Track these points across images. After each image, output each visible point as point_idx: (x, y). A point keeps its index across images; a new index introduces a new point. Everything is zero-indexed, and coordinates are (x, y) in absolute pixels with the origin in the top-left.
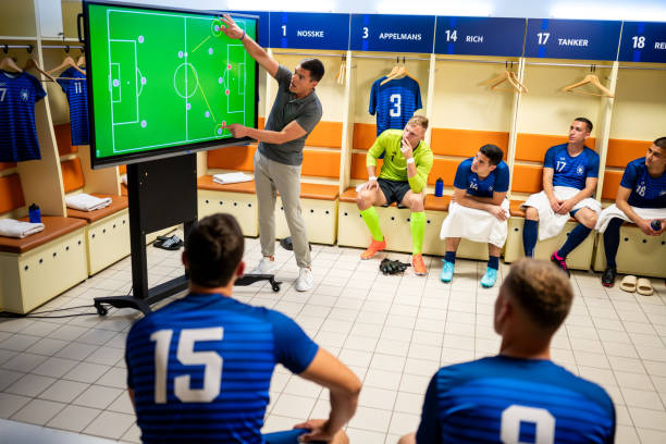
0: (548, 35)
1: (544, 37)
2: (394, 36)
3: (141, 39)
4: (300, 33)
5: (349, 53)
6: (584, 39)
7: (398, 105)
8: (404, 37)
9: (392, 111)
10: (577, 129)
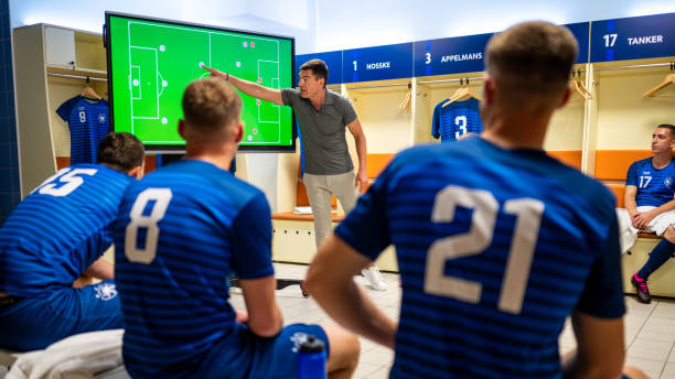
0: (615, 36)
1: (611, 39)
2: (456, 58)
3: (162, 48)
4: (369, 67)
5: (414, 80)
6: (657, 35)
7: (464, 127)
8: (464, 57)
9: (457, 134)
10: (660, 136)
